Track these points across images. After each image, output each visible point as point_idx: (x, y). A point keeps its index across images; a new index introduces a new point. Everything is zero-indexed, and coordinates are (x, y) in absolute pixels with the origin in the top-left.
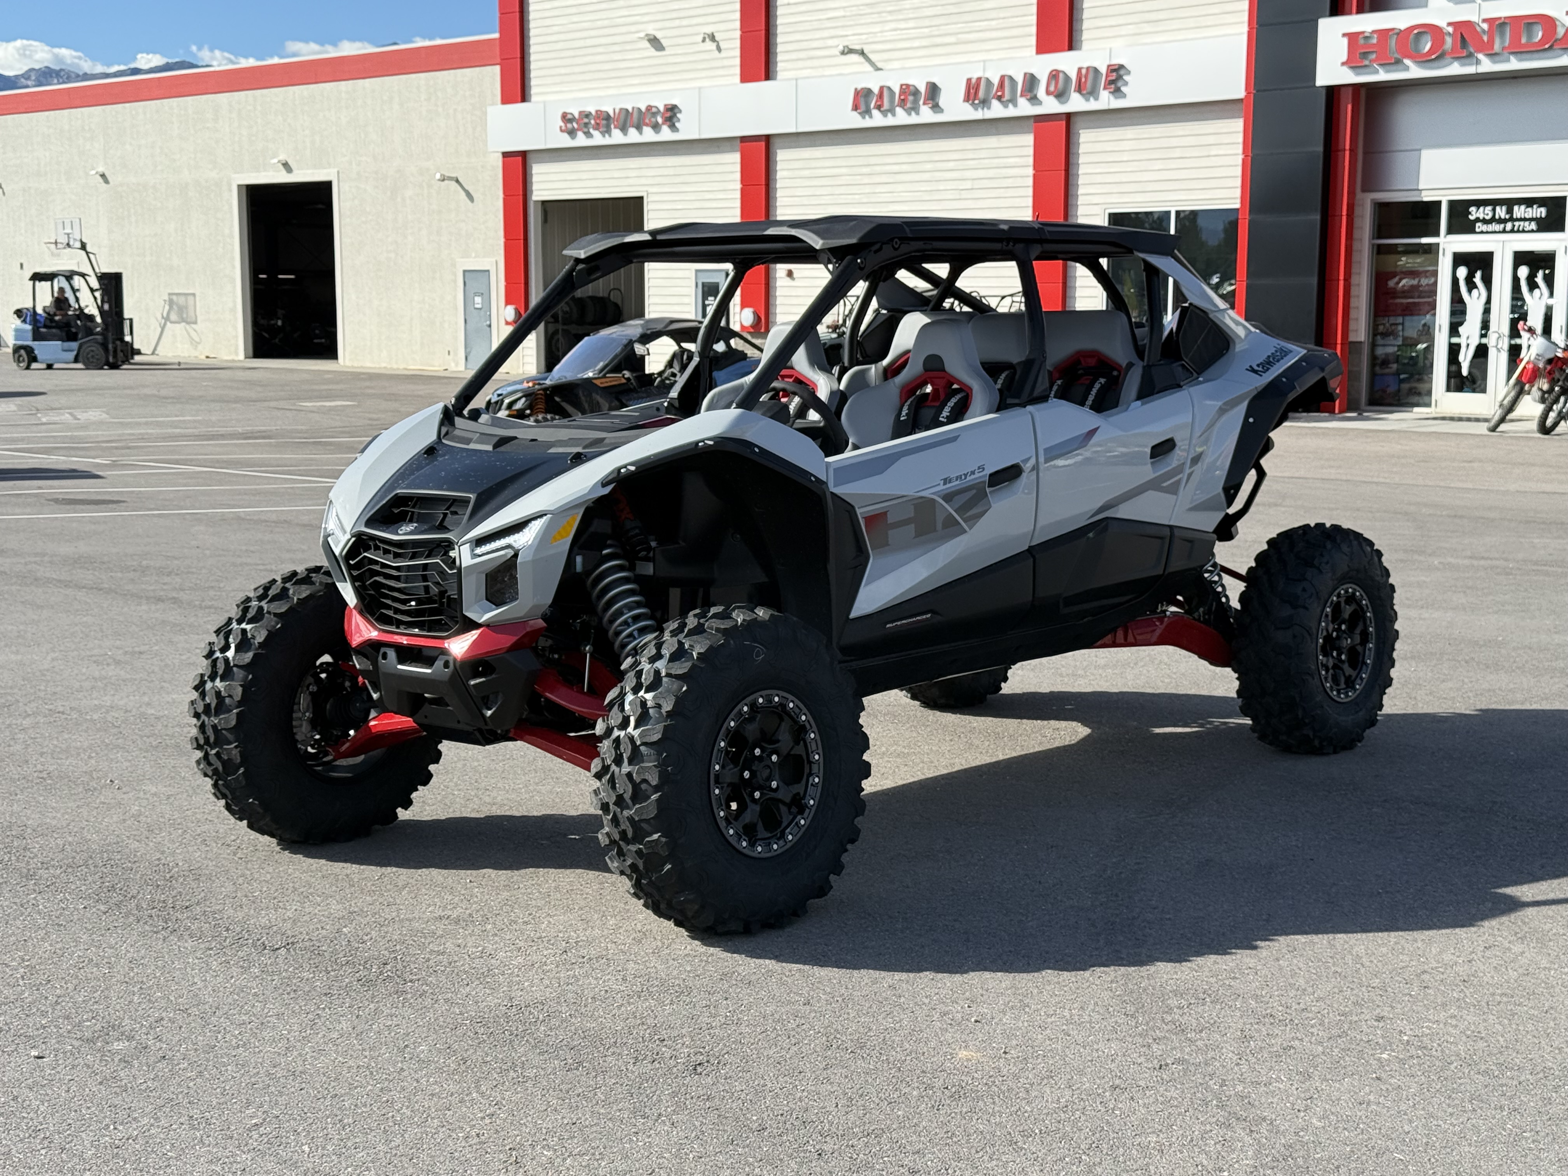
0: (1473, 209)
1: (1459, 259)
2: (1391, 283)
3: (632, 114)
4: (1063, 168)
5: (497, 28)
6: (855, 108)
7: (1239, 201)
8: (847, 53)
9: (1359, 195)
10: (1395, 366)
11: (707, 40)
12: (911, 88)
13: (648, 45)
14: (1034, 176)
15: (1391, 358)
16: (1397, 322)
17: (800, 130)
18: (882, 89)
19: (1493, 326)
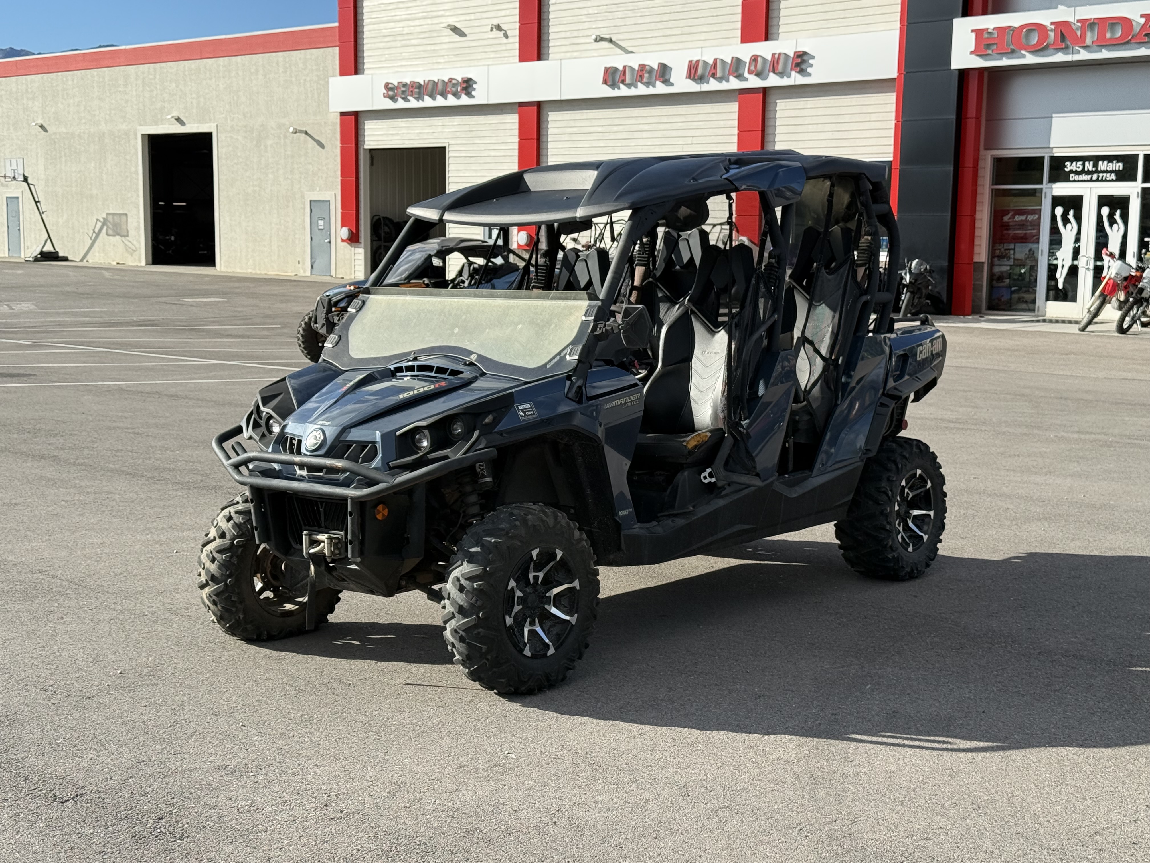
0: (1068, 163)
1: (1057, 201)
2: (1006, 219)
3: (437, 83)
4: (760, 129)
5: (337, 18)
6: (605, 82)
7: (892, 155)
8: (599, 41)
9: (982, 152)
10: (1007, 281)
11: (494, 30)
12: (647, 67)
13: (451, 33)
14: (739, 135)
15: (1005, 275)
16: (1010, 247)
17: (563, 98)
18: (625, 67)
19: (1082, 252)
